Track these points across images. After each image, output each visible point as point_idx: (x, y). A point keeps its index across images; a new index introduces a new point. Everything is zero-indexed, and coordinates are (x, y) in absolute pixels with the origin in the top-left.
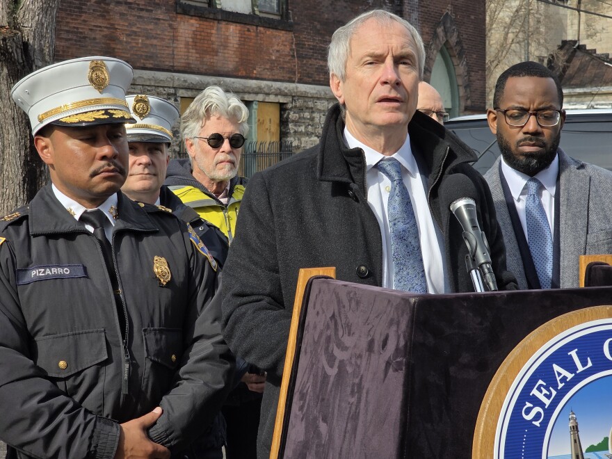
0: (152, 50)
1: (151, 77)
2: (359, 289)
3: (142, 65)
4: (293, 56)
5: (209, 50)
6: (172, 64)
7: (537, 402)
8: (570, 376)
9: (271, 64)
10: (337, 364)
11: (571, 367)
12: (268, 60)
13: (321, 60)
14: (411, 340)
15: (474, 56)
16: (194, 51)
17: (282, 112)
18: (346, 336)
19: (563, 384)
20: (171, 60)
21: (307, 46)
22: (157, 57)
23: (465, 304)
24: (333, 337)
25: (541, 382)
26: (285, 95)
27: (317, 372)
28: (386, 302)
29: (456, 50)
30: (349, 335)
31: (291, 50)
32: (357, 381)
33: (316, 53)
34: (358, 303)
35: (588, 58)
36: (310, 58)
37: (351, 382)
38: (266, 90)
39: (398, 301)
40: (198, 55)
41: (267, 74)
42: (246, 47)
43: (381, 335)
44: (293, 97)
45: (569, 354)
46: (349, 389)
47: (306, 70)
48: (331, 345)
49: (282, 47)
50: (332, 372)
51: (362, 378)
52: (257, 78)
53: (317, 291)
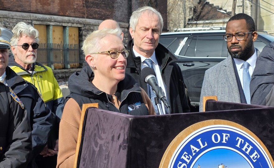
0: (20, 3)
1: (20, 15)
2: (108, 113)
3: (16, 10)
4: (84, 6)
5: (46, 3)
6: (30, 9)
7: (184, 161)
8: (198, 150)
9: (74, 10)
10: (99, 146)
11: (198, 146)
12: (73, 8)
13: (96, 8)
14: (130, 136)
15: (162, 7)
16: (39, 4)
17: (80, 31)
18: (102, 133)
19: (195, 153)
20: (29, 8)
21: (90, 2)
22: (23, 6)
23: (153, 120)
24: (97, 134)
25: (185, 153)
26: (81, 24)
27: (90, 149)
28: (119, 119)
29: (154, 4)
30: (104, 133)
31: (83, 3)
32: (107, 153)
33: (94, 5)
34: (107, 119)
35: (210, 8)
36: (91, 7)
37: (105, 154)
38: (72, 21)
39: (124, 119)
40: (41, 6)
41: (72, 14)
42: (63, 2)
43: (117, 134)
44: (84, 24)
45: (197, 140)
46: (104, 157)
47: (90, 13)
48: (96, 138)
49: (79, 2)
50: (97, 149)
51: (109, 152)
52: (68, 16)
53: (90, 114)
